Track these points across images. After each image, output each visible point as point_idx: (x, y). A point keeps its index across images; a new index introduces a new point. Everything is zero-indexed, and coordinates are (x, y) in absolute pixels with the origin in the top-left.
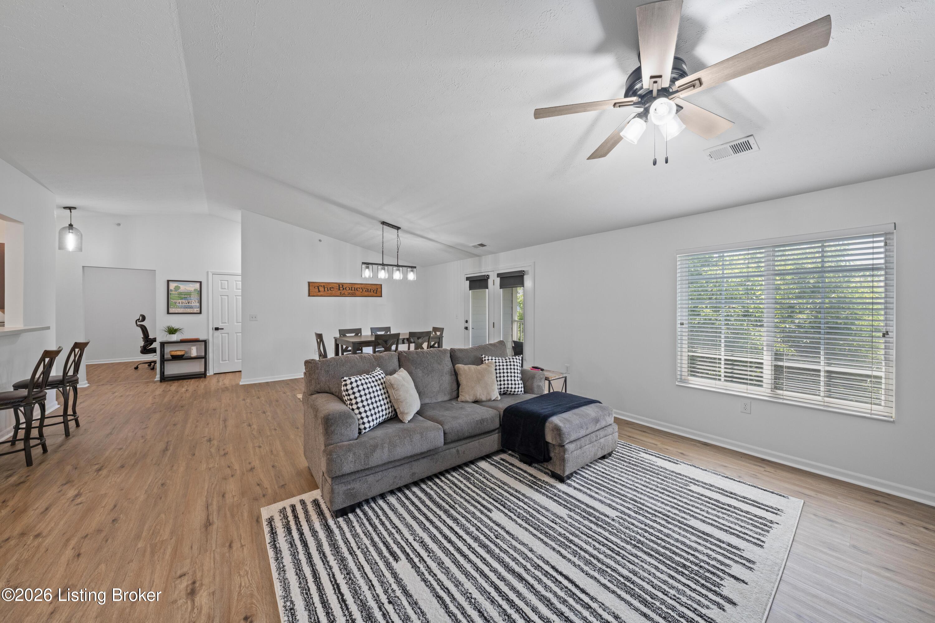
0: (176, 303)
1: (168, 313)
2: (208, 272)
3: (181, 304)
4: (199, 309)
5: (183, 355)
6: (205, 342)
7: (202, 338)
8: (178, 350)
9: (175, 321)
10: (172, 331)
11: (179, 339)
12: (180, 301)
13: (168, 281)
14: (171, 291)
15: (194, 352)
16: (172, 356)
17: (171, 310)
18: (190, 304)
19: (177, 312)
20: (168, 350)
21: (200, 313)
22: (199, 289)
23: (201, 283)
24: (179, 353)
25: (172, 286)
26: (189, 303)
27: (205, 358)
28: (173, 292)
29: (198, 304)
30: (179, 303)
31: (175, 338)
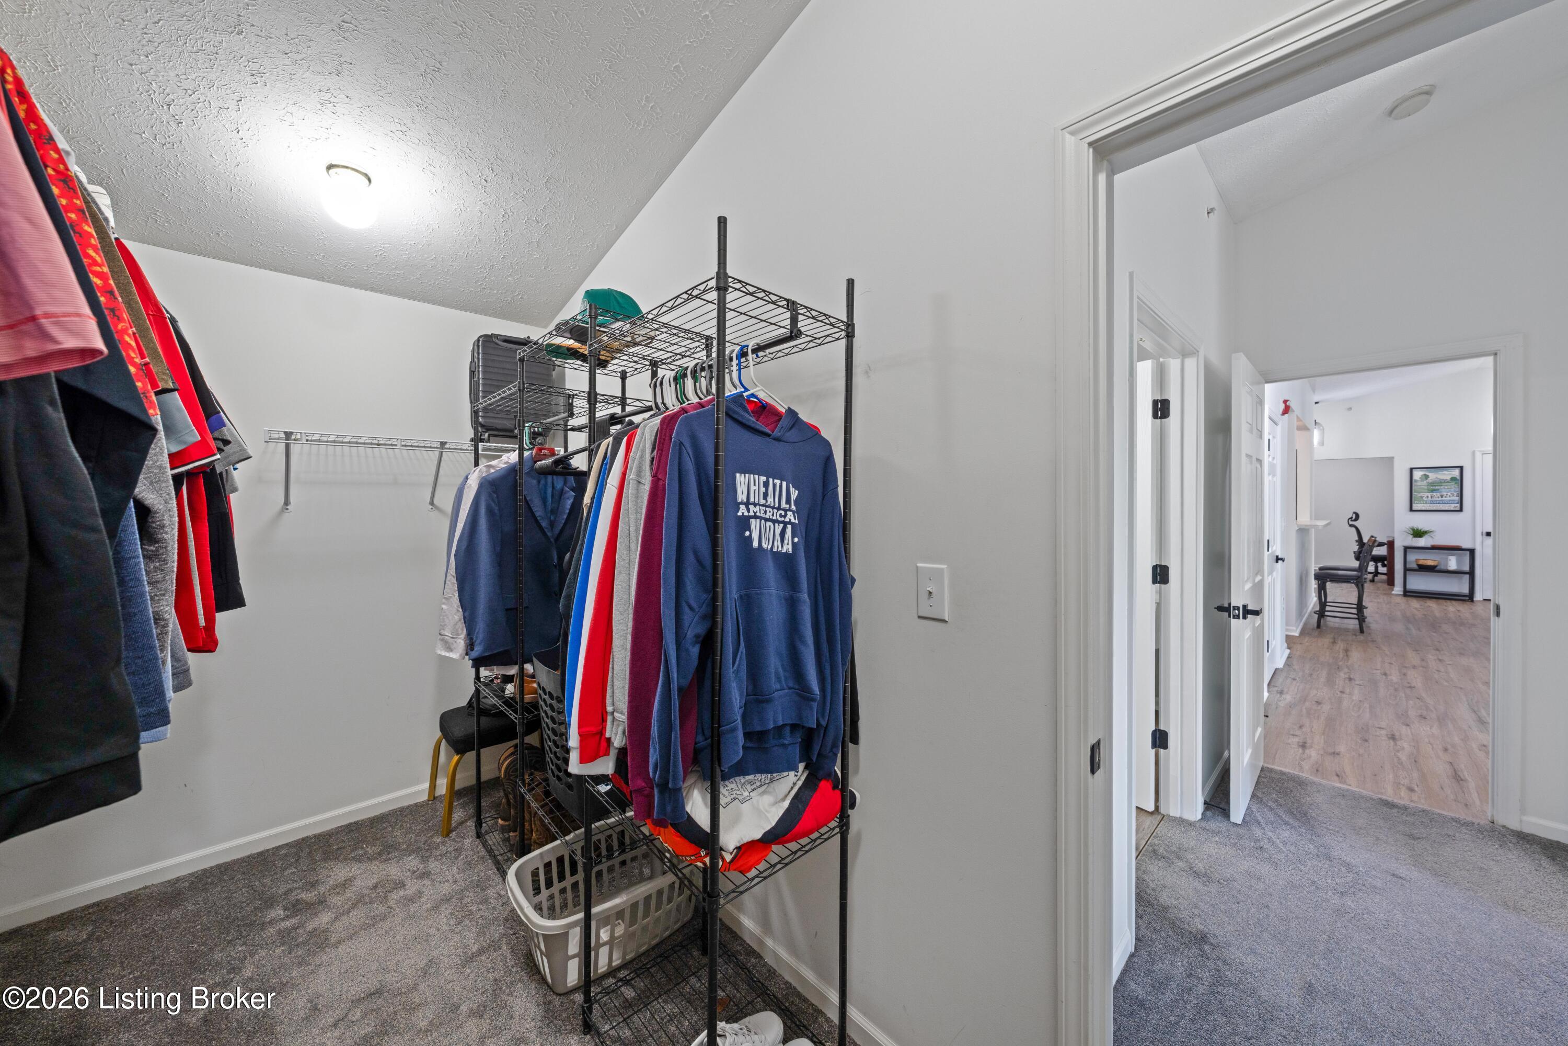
0: (1422, 497)
1: (1411, 510)
2: (1474, 453)
3: (1430, 499)
4: (1458, 505)
5: (1436, 566)
6: (1472, 552)
7: (1465, 545)
8: (1430, 559)
9: (1421, 521)
10: (1418, 534)
11: (1429, 545)
12: (1429, 494)
13: (1411, 469)
14: (1416, 481)
15: (1452, 563)
16: (1418, 565)
17: (1415, 507)
18: (1444, 498)
19: (1423, 509)
20: (1412, 557)
21: (1461, 510)
22: (1458, 478)
23: (1461, 468)
24: (1431, 563)
25: (1417, 475)
26: (1442, 497)
27: (1471, 573)
28: (1419, 484)
29: (1457, 499)
30: (1428, 497)
31: (1422, 542)
